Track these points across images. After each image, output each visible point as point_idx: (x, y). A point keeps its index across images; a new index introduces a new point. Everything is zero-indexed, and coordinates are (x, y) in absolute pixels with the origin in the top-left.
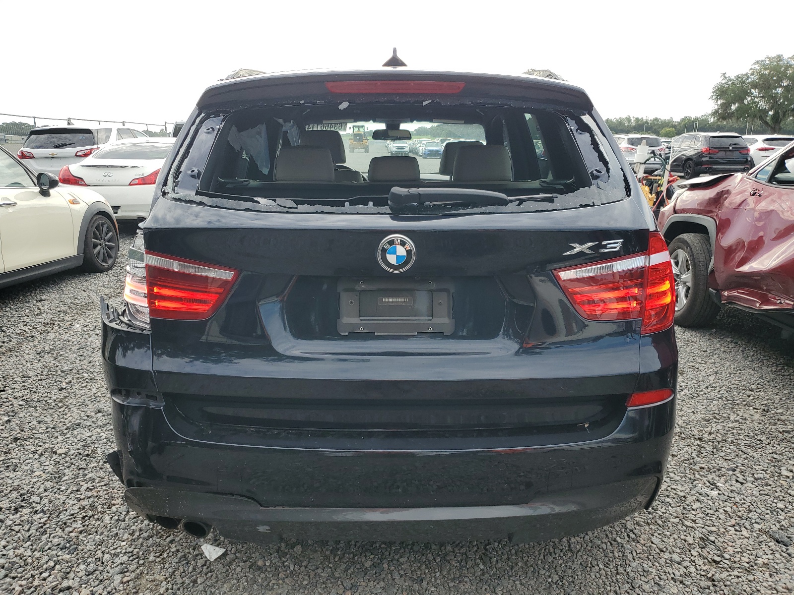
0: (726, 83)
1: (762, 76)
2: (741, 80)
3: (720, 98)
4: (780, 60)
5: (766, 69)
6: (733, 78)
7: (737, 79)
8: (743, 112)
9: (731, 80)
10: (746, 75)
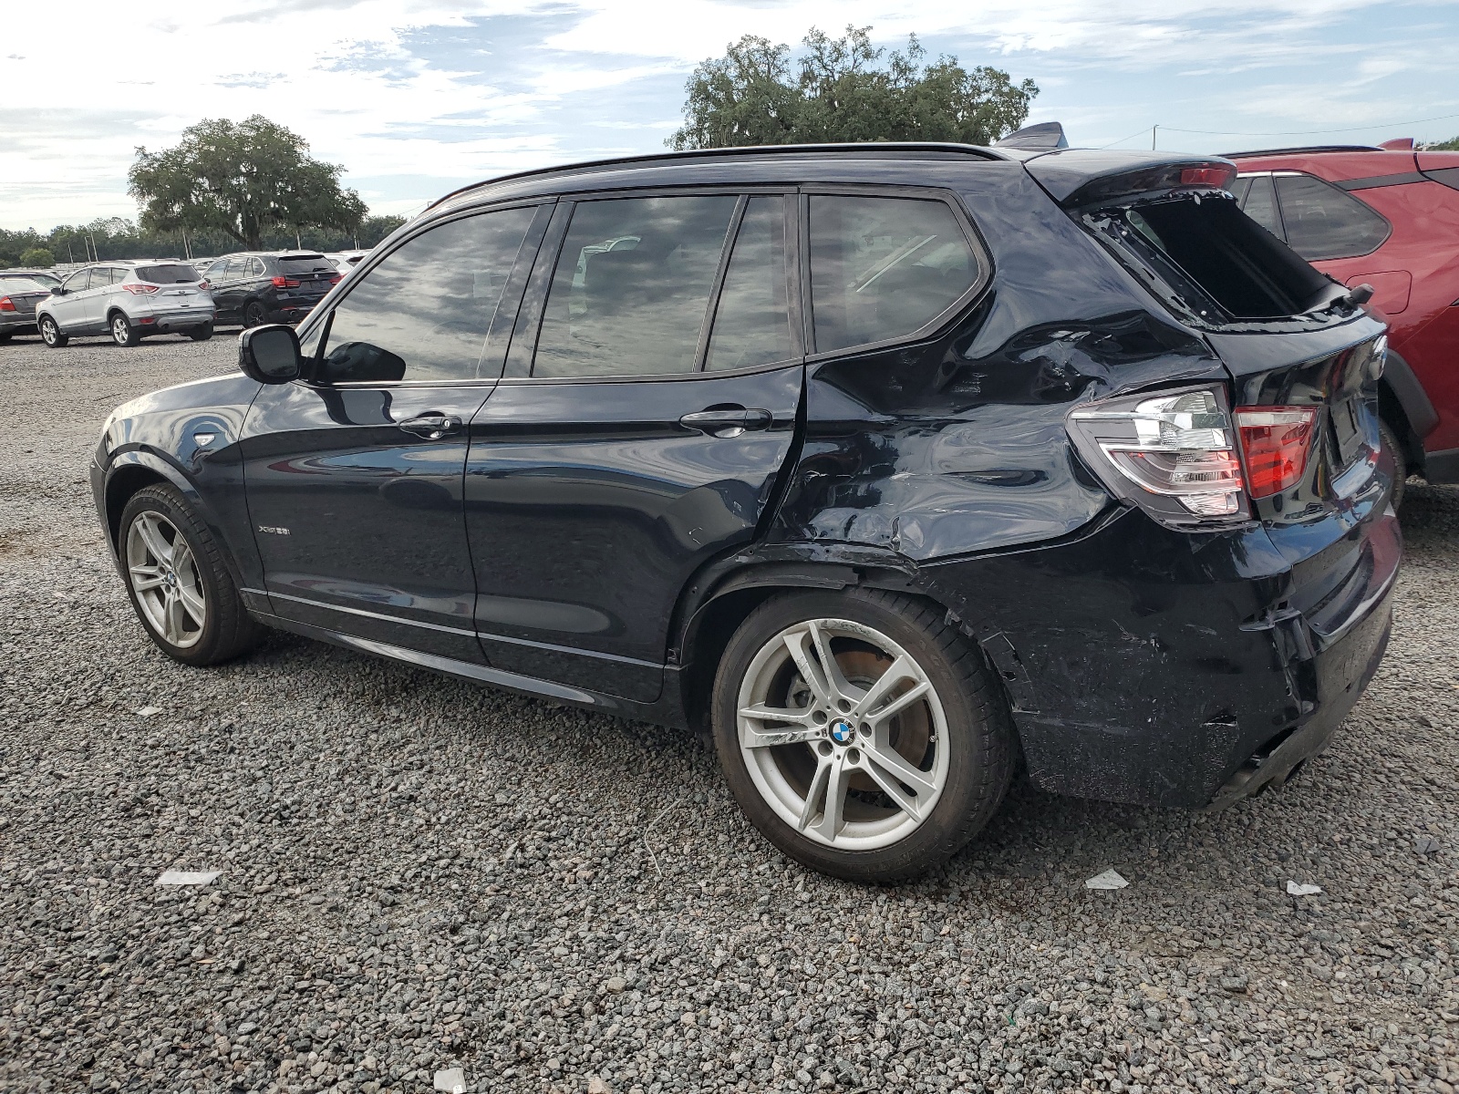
0: (149, 165)
1: (205, 155)
2: (173, 158)
3: (149, 194)
4: (229, 129)
5: (209, 144)
6: (158, 156)
7: (167, 158)
8: (197, 217)
9: (157, 160)
10: (179, 152)
